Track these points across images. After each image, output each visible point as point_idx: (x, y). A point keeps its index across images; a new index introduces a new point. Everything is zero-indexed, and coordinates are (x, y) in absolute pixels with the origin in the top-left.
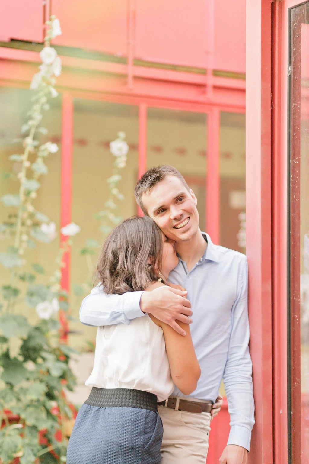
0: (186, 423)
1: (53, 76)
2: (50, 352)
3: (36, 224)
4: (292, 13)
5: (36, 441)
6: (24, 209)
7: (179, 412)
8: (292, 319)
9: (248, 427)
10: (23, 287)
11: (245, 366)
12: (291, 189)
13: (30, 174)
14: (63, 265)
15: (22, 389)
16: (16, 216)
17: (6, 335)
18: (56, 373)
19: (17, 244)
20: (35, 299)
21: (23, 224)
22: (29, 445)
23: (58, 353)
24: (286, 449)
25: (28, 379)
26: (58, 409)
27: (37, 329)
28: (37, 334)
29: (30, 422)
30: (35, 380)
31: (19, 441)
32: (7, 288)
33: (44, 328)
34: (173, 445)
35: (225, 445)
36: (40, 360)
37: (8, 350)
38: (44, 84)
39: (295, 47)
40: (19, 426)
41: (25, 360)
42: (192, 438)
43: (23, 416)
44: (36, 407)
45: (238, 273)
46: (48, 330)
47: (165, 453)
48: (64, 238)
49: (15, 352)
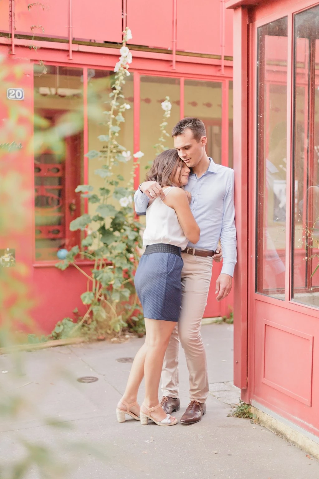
0: (199, 262)
1: (127, 63)
2: (128, 226)
3: (120, 152)
4: (259, 30)
5: (121, 275)
6: (112, 143)
7: (195, 256)
8: (258, 205)
9: (233, 264)
10: (112, 188)
11: (232, 232)
12: (259, 132)
13: (114, 122)
14: (135, 175)
15: (112, 247)
16: (107, 147)
17: (103, 216)
18: (131, 238)
19: (108, 164)
20: (118, 195)
21: (111, 152)
22: (118, 277)
23: (133, 226)
24: (254, 276)
25: (116, 241)
26: (134, 258)
27: (120, 212)
28: (120, 215)
29: (118, 265)
30: (120, 241)
31: (112, 275)
32: (102, 189)
33: (124, 212)
34: (191, 274)
35: (220, 274)
36: (122, 231)
37: (104, 224)
38: (122, 69)
39: (261, 50)
40: (112, 267)
41: (114, 231)
42: (201, 270)
43: (113, 262)
44: (121, 257)
45: (227, 180)
46: (127, 214)
47: (187, 278)
48: (135, 160)
49: (108, 226)
